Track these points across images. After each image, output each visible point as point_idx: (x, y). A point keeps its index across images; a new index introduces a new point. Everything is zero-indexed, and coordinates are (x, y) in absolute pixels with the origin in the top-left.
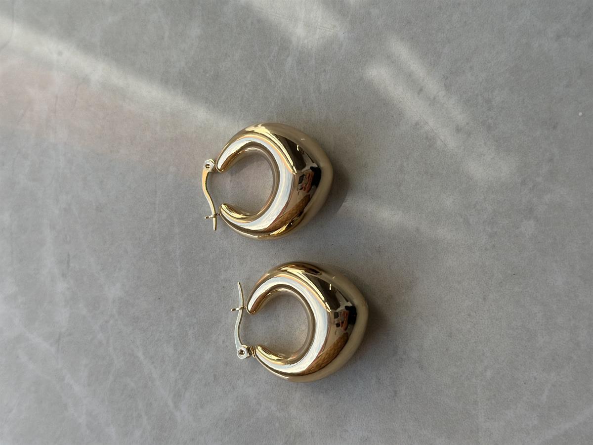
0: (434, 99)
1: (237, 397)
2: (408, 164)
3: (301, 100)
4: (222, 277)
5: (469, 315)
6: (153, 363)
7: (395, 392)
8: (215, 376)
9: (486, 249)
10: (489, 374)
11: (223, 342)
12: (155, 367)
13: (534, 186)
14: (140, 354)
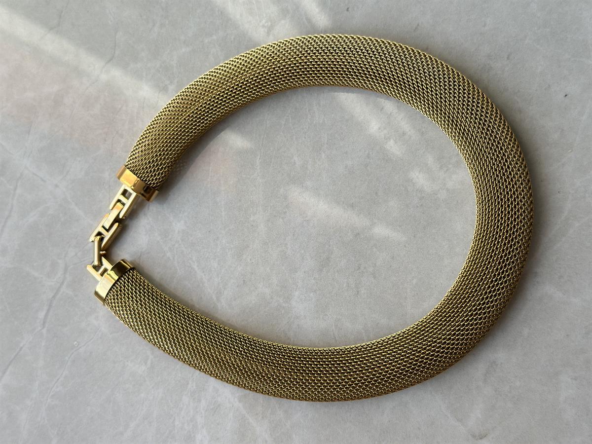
0: (391, 114)
1: (258, 295)
2: (372, 154)
3: (307, 110)
4: (252, 219)
5: (405, 246)
6: (203, 272)
7: (358, 292)
8: (244, 281)
9: (417, 207)
10: (415, 281)
11: (251, 260)
12: (205, 275)
13: (447, 170)
14: (195, 267)
